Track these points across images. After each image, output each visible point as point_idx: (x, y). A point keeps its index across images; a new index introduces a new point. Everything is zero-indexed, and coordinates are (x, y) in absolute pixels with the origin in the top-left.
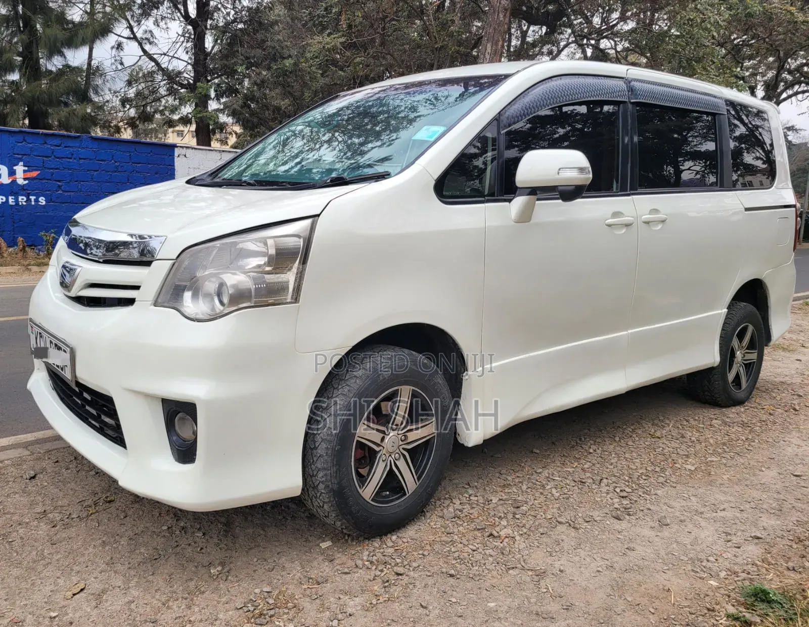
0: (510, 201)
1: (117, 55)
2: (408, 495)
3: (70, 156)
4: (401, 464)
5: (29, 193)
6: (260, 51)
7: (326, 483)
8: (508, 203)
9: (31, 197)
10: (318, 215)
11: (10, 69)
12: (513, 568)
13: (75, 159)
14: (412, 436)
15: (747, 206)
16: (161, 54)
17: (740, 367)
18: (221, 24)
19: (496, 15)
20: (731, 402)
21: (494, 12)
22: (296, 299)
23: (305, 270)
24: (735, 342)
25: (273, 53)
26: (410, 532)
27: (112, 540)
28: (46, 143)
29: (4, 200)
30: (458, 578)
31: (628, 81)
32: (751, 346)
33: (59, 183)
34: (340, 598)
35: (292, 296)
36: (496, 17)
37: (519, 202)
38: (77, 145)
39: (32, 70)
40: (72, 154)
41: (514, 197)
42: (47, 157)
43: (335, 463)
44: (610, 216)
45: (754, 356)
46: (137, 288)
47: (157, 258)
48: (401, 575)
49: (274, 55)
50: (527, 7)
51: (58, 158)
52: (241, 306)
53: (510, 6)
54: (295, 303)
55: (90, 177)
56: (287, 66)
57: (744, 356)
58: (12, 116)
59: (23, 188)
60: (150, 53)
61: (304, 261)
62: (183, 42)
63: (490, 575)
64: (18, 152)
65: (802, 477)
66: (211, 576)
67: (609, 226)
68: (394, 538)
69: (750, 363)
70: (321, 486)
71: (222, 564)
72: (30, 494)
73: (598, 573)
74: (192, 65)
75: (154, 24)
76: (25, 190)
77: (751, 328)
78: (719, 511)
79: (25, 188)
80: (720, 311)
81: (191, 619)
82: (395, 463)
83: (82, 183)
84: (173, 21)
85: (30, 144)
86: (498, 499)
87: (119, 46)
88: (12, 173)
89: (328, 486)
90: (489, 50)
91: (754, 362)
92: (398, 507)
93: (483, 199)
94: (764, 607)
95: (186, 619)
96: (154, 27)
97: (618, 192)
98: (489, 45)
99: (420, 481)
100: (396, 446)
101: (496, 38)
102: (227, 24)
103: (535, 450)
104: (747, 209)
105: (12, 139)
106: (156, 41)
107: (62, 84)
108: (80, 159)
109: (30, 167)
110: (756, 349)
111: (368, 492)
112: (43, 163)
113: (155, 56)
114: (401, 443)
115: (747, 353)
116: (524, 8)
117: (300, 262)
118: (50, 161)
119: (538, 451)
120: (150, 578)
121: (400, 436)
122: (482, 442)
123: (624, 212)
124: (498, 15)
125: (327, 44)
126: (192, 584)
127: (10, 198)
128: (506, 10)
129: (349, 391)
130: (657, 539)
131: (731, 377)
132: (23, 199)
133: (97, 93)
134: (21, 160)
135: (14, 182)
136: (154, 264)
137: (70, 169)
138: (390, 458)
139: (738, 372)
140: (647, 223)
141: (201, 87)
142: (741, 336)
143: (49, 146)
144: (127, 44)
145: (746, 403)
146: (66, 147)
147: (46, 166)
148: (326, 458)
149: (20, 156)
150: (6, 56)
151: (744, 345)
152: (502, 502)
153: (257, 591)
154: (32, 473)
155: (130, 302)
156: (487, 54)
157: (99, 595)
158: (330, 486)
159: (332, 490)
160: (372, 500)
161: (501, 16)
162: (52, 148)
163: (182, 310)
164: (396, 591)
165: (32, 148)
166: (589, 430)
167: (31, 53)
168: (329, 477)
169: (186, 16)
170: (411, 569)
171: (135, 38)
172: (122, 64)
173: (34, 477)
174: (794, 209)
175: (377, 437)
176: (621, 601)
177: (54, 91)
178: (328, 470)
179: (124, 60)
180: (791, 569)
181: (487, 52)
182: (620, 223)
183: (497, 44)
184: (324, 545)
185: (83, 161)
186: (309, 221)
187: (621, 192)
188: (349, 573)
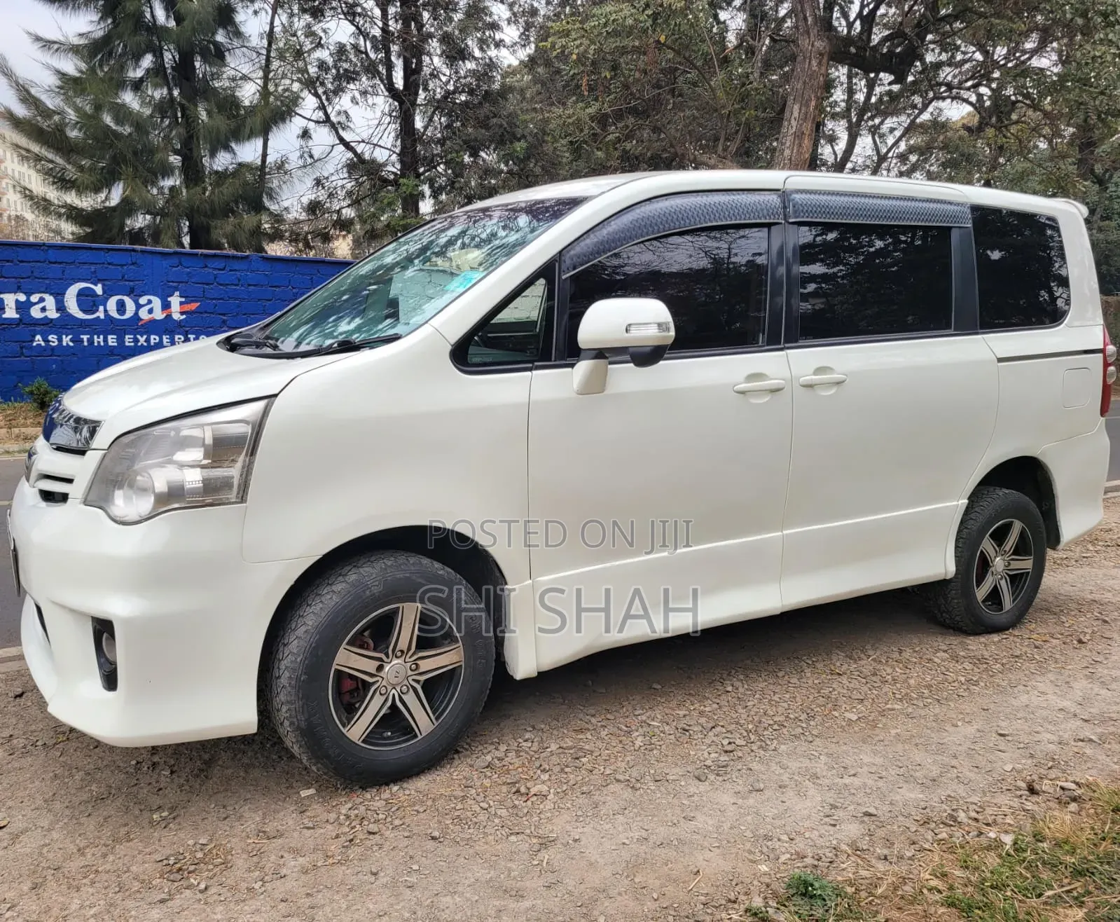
0: (572, 366)
1: (304, 146)
2: (420, 737)
3: (237, 282)
4: (410, 699)
5: (187, 331)
6: (483, 131)
7: (291, 720)
8: (570, 369)
9: (189, 336)
10: (276, 396)
11: (167, 171)
12: (518, 833)
13: (242, 285)
14: (425, 665)
15: (999, 356)
16: (359, 142)
17: (1001, 579)
18: (438, 96)
19: (807, 63)
20: (983, 628)
21: (805, 58)
22: (242, 498)
23: (253, 462)
24: (987, 545)
25: (500, 133)
26: (421, 783)
27: (66, 773)
28: (206, 266)
29: (157, 341)
30: (440, 842)
31: (784, 194)
32: (1021, 549)
33: (225, 318)
34: (282, 857)
35: (238, 493)
36: (807, 66)
37: (583, 366)
38: (246, 268)
39: (193, 172)
40: (239, 280)
41: (578, 361)
42: (207, 284)
43: (301, 696)
44: (742, 379)
45: (1027, 564)
46: (70, 481)
47: (93, 447)
48: (374, 833)
49: (500, 136)
50: (857, 48)
51: (221, 285)
52: (170, 507)
53: (827, 49)
54: (241, 502)
55: (262, 309)
56: (517, 152)
57: (1009, 564)
58: (166, 234)
59: (180, 324)
60: (348, 140)
61: (253, 452)
62: (389, 123)
63: (483, 840)
64: (172, 279)
65: (1007, 738)
66: (151, 822)
67: (742, 393)
68: (395, 788)
69: (1022, 574)
70: (287, 723)
71: (172, 809)
72: (7, 714)
73: (621, 846)
74: (399, 155)
75: (352, 102)
76: (181, 327)
77: (1017, 526)
78: (845, 777)
79: (183, 324)
80: (955, 503)
81: (100, 869)
82: (400, 696)
83: (252, 316)
84: (374, 97)
85: (188, 268)
86: (558, 746)
87: (305, 134)
88: (166, 306)
89: (294, 724)
90: (796, 114)
91: (1029, 572)
92: (404, 751)
93: (531, 365)
94: (802, 902)
95: (95, 868)
96: (351, 104)
97: (764, 346)
98: (796, 107)
99: (440, 721)
100: (402, 674)
101: (806, 97)
102: (448, 94)
103: (656, 686)
104: (1000, 360)
105: (166, 263)
106: (351, 125)
107: (227, 189)
108: (249, 285)
109: (187, 298)
110: (1031, 555)
111: (357, 731)
112: (204, 292)
113: (353, 144)
114: (410, 673)
115: (1013, 560)
116: (853, 50)
117: (246, 455)
118: (212, 289)
119: (659, 687)
120: (83, 820)
121: (409, 664)
122: (535, 674)
123: (767, 373)
124: (810, 62)
125: (569, 117)
126: (123, 831)
127: (164, 337)
128: (821, 54)
129: (321, 608)
130: (732, 808)
131: (981, 593)
132: (179, 339)
133: (271, 198)
134: (176, 289)
135: (169, 317)
136: (89, 453)
137: (236, 299)
138: (394, 691)
139: (996, 586)
140: (810, 386)
141: (404, 184)
142: (1000, 536)
143: (211, 270)
144: (315, 131)
145: (1011, 631)
146: (231, 270)
147: (207, 296)
148: (289, 689)
149: (175, 284)
150: (159, 156)
151: (1007, 549)
152: (561, 750)
153: (191, 842)
154: (19, 690)
155: (64, 498)
156: (793, 120)
157: (17, 835)
158: (296, 723)
159: (298, 728)
160: (363, 742)
161: (814, 63)
162: (215, 272)
163: (109, 511)
164: (353, 852)
165: (190, 273)
166: (752, 661)
167: (191, 150)
168: (294, 713)
169: (390, 87)
170: (391, 827)
171: (327, 120)
172: (311, 156)
173: (20, 696)
174: (1101, 355)
175: (371, 666)
176: (626, 882)
177: (216, 199)
178: (292, 704)
179: (313, 152)
180: (883, 857)
181: (793, 117)
182: (759, 389)
183: (808, 106)
184: (304, 793)
185: (252, 287)
186: (262, 404)
187: (768, 345)
188: (313, 828)
